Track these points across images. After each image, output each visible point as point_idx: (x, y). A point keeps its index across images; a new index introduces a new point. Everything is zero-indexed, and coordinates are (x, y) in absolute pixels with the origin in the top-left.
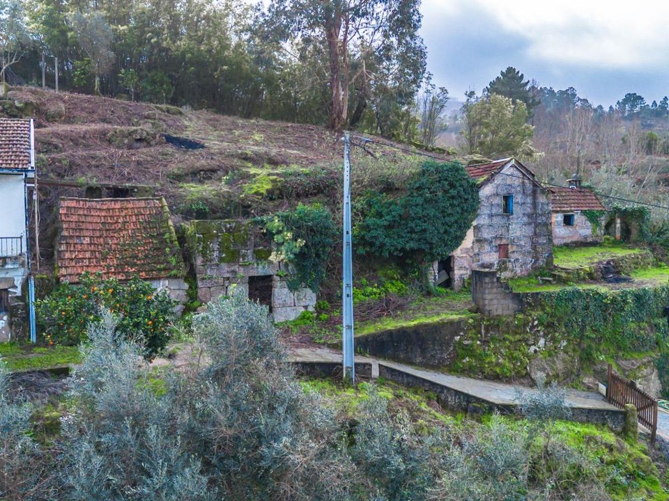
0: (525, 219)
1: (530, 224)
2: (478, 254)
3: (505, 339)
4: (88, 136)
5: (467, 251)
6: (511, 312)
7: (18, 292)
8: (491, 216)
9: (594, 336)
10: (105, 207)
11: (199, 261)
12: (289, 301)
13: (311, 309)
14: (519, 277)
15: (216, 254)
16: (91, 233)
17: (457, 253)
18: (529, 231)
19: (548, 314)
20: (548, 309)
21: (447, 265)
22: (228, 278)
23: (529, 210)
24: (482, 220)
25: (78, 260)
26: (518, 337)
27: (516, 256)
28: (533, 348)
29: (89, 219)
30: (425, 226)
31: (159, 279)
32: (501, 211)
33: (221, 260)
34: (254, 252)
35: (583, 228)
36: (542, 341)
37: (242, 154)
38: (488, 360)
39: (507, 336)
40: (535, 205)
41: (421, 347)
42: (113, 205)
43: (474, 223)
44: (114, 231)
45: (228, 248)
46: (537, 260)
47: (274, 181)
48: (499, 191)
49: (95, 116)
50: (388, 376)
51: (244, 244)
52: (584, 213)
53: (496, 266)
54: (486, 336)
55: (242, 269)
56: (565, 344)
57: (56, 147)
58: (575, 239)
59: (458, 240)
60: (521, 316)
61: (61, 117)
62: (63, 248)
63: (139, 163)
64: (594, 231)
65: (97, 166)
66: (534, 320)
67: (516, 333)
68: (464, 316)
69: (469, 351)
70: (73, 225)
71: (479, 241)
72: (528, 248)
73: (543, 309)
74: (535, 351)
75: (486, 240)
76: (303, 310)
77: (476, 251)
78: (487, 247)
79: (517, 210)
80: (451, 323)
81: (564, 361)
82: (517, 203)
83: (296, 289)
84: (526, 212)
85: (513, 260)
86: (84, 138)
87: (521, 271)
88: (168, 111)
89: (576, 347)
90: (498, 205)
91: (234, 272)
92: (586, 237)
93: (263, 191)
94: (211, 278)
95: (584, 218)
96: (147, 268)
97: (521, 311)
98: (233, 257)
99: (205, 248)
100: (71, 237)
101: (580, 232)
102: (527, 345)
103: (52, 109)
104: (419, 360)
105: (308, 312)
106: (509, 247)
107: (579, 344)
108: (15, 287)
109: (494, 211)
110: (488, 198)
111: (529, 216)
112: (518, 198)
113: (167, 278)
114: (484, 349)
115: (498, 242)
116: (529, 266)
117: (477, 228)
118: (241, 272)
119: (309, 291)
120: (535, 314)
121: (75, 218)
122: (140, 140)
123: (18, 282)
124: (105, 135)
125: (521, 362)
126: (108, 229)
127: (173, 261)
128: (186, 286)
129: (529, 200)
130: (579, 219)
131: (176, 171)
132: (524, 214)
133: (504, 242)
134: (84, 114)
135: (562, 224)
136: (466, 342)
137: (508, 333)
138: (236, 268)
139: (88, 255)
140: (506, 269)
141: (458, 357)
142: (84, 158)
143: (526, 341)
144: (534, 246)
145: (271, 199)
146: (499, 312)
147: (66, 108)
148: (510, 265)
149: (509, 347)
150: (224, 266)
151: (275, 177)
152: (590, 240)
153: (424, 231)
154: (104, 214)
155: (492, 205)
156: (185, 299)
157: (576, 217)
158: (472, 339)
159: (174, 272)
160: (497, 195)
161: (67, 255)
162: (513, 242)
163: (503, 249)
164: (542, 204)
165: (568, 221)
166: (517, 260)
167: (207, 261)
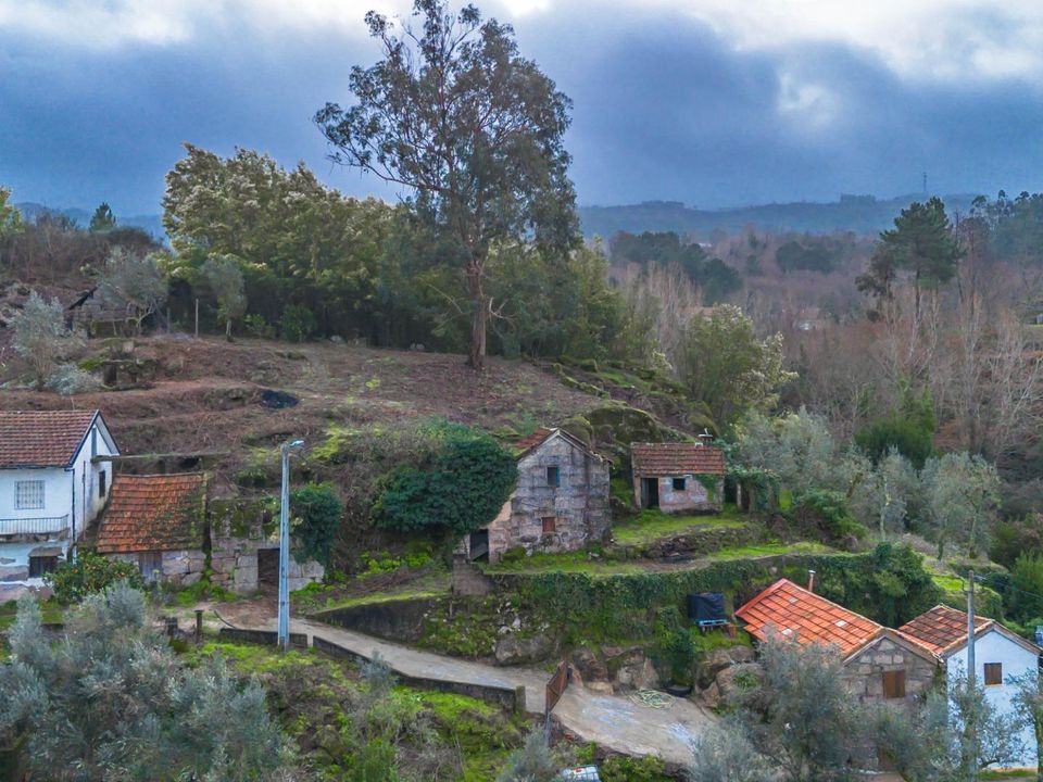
0: (575, 492)
1: (581, 496)
2: (517, 528)
3: (472, 619)
4: (185, 398)
5: (504, 524)
6: (484, 594)
7: (65, 558)
8: (533, 489)
9: (578, 620)
10: (152, 483)
11: (213, 535)
12: (296, 572)
13: (318, 581)
14: (568, 552)
15: (228, 529)
16: (132, 508)
17: (493, 526)
18: (580, 504)
19: (525, 596)
20: (525, 591)
21: (481, 537)
22: (238, 551)
23: (580, 481)
24: (522, 492)
25: (115, 532)
26: (486, 617)
27: (565, 529)
28: (503, 630)
29: (136, 495)
30: (442, 501)
31: (180, 550)
32: (545, 483)
33: (232, 534)
34: (264, 527)
35: (697, 495)
36: (517, 623)
37: (326, 413)
38: (451, 637)
39: (473, 616)
40: (587, 477)
41: (390, 622)
42: (159, 481)
43: (513, 496)
44: (154, 505)
45: (239, 524)
46: (591, 534)
47: (341, 445)
48: (543, 464)
49: (210, 369)
50: (319, 646)
51: (253, 521)
52: (696, 477)
53: (539, 540)
54: (454, 614)
55: (251, 543)
56: (547, 626)
57: (153, 412)
58: (686, 507)
59: (492, 514)
60: (491, 597)
61: (178, 371)
62: (107, 521)
63: (221, 427)
64: (710, 497)
65: (182, 432)
66: (506, 602)
67: (484, 613)
68: (431, 595)
69: (436, 629)
70: (121, 501)
71: (518, 514)
72: (580, 521)
73: (520, 592)
74: (508, 632)
75: (526, 513)
76: (310, 581)
77: (516, 525)
78: (528, 521)
79: (565, 482)
80: (420, 601)
81: (541, 643)
82: (565, 475)
83: (304, 562)
84: (576, 484)
85: (560, 534)
86: (181, 400)
87: (571, 545)
88: (290, 357)
89: (559, 631)
90: (541, 477)
91: (244, 545)
92: (700, 504)
93: (328, 456)
94: (222, 550)
95: (697, 483)
96: (170, 540)
97: (494, 592)
98: (242, 532)
99: (219, 524)
100: (115, 512)
101: (693, 498)
102: (496, 625)
103: (172, 363)
104: (388, 634)
105: (315, 583)
106: (556, 520)
107: (562, 628)
108: (62, 555)
109: (536, 484)
110: (529, 470)
111: (580, 488)
112: (566, 469)
113: (187, 549)
114: (449, 628)
115: (541, 516)
116: (581, 540)
117: (516, 502)
118: (250, 545)
119: (316, 564)
120: (507, 596)
121: (123, 494)
122: (237, 399)
123: (65, 551)
124: (202, 396)
125: (486, 641)
126: (149, 504)
127: (194, 533)
128: (205, 556)
129: (579, 471)
130: (690, 483)
131: (251, 436)
132: (573, 486)
133: (549, 514)
134: (201, 367)
135: (671, 488)
136: (433, 620)
137: (476, 613)
138: (246, 541)
139: (125, 528)
140: (551, 543)
141: (423, 634)
142: (172, 424)
143: (495, 622)
144: (587, 521)
145: (336, 463)
146: (470, 592)
147: (184, 362)
148: (556, 539)
149: (474, 627)
150: (235, 539)
151: (342, 440)
152: (705, 508)
153: (442, 505)
154: (149, 489)
155: (533, 477)
156: (202, 568)
157: (687, 482)
158: (440, 617)
159: (190, 545)
160: (540, 467)
161: (108, 528)
162: (559, 514)
163: (547, 523)
164: (597, 475)
165: (679, 485)
166: (565, 534)
167: (219, 535)
